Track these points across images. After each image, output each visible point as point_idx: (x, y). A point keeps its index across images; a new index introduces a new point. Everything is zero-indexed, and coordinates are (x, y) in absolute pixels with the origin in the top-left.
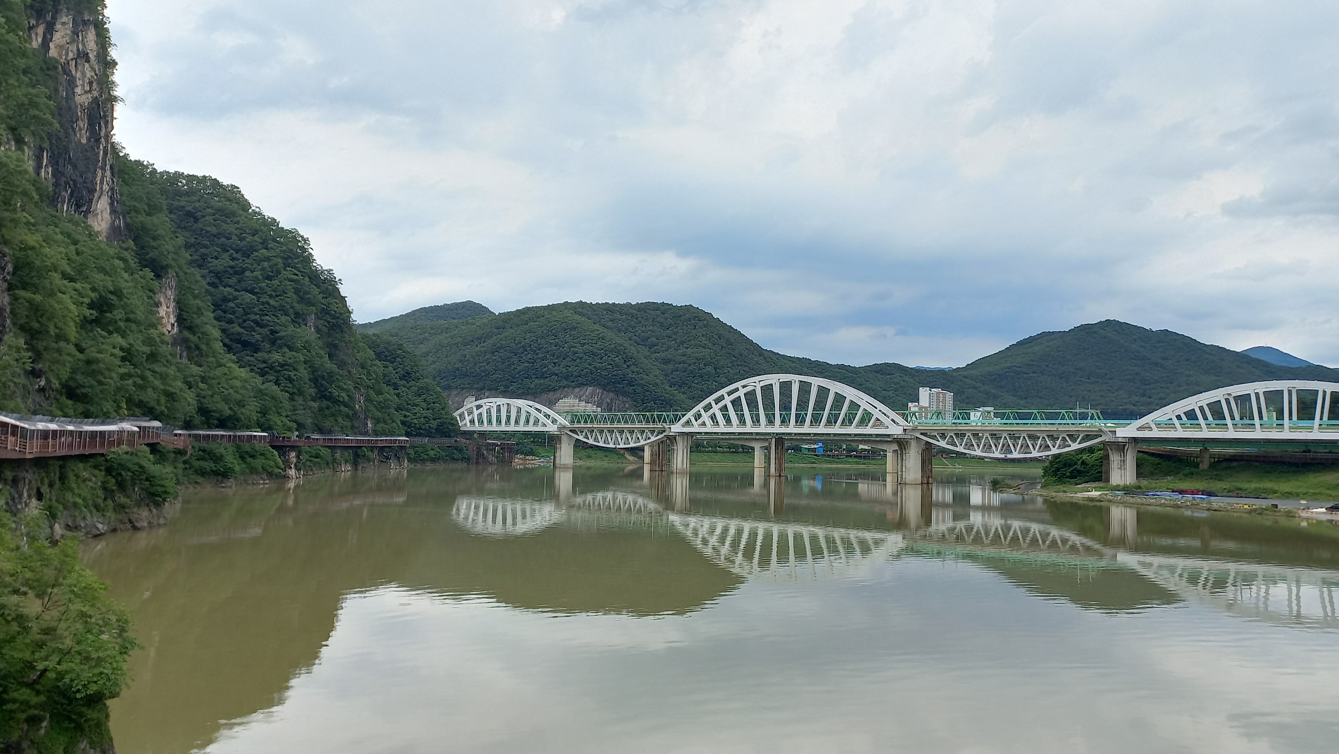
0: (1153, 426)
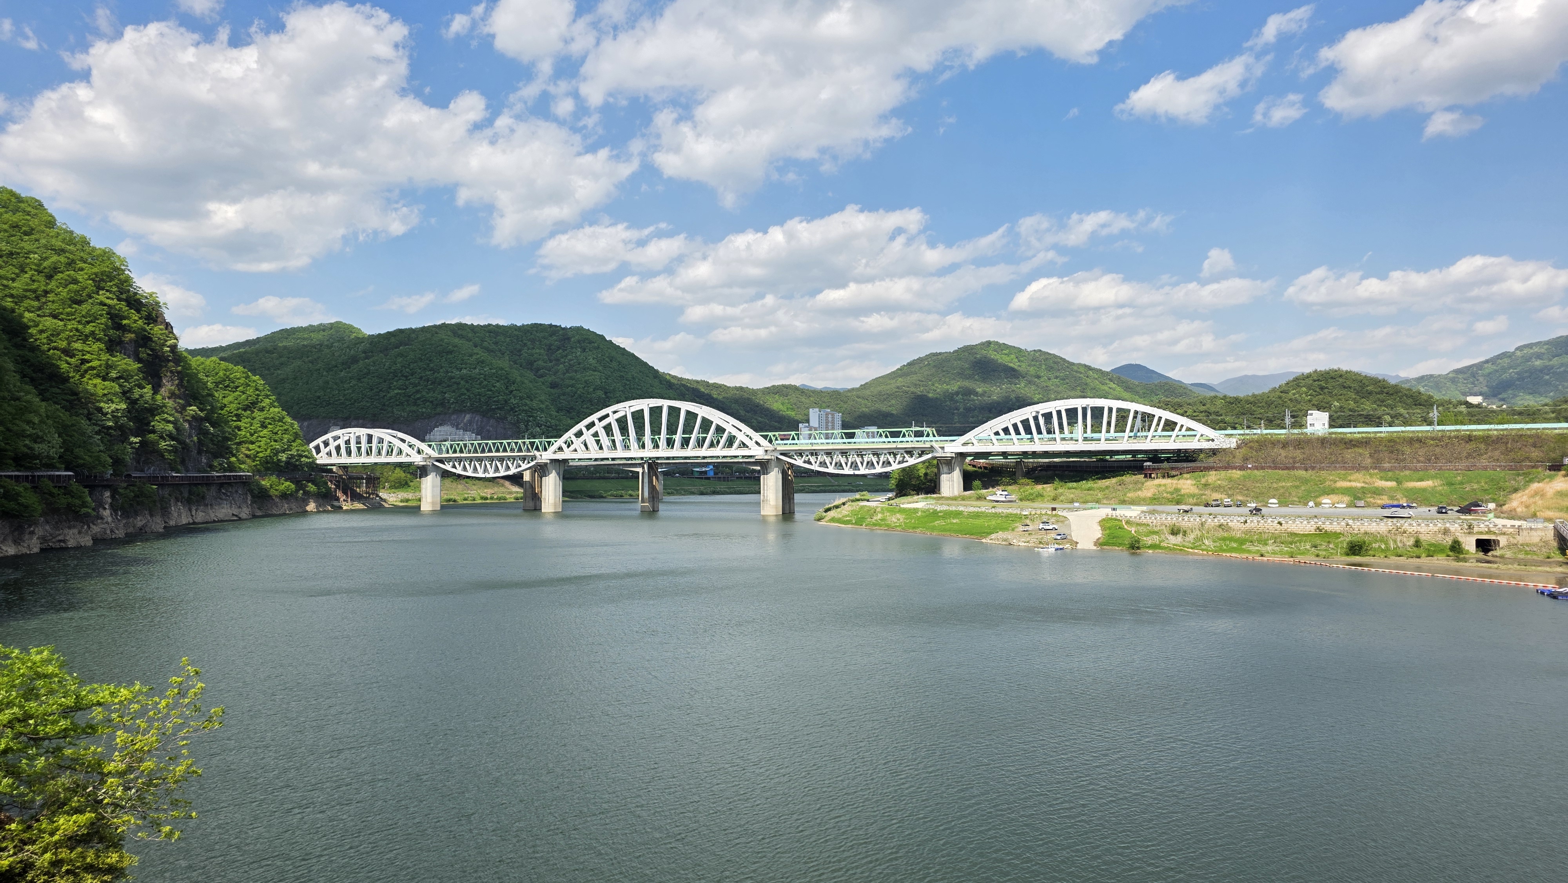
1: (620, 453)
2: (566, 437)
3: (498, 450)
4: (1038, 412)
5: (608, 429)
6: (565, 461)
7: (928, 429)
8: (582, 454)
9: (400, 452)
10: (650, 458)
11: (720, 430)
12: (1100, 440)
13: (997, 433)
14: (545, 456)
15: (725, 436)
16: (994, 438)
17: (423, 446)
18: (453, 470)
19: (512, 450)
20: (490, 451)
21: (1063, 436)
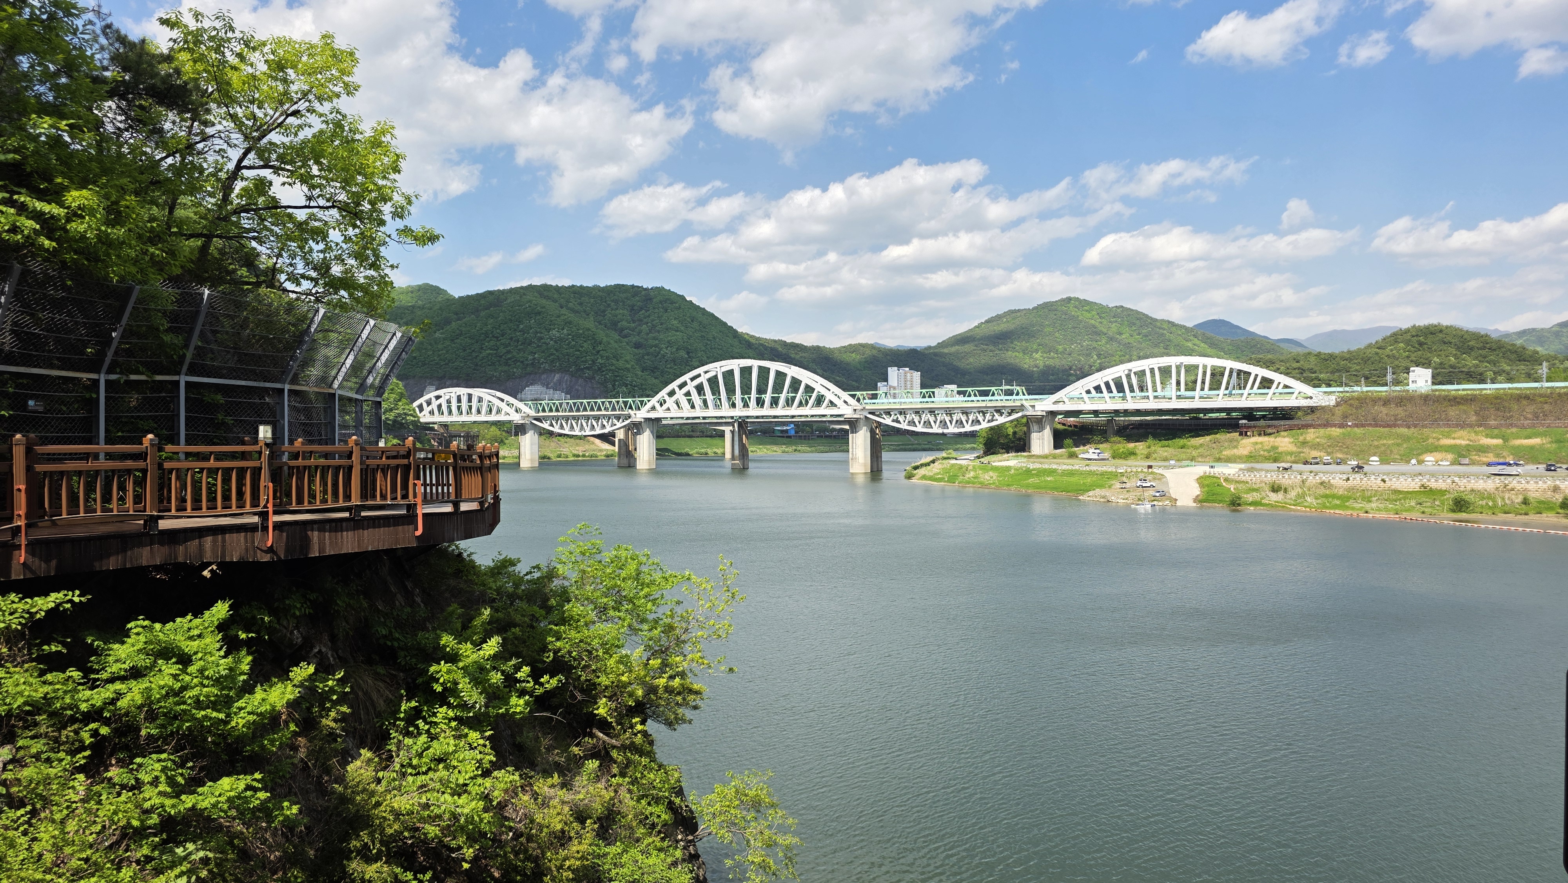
0: (1066, 400)
1: (712, 412)
2: (659, 396)
3: (592, 409)
4: (1130, 370)
5: (700, 389)
6: (658, 420)
7: (1018, 388)
8: (675, 413)
9: (499, 411)
10: (740, 417)
11: (809, 389)
12: (1194, 398)
13: (1088, 392)
14: (639, 415)
15: (814, 395)
16: (1085, 395)
17: (520, 405)
18: (551, 428)
19: (606, 409)
20: (585, 409)
21: (1156, 394)
